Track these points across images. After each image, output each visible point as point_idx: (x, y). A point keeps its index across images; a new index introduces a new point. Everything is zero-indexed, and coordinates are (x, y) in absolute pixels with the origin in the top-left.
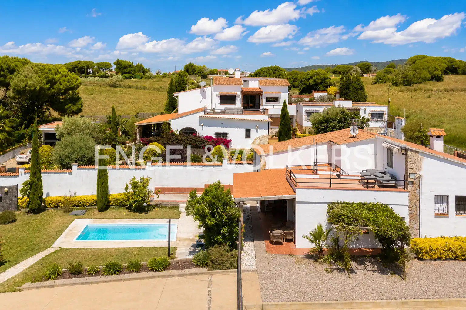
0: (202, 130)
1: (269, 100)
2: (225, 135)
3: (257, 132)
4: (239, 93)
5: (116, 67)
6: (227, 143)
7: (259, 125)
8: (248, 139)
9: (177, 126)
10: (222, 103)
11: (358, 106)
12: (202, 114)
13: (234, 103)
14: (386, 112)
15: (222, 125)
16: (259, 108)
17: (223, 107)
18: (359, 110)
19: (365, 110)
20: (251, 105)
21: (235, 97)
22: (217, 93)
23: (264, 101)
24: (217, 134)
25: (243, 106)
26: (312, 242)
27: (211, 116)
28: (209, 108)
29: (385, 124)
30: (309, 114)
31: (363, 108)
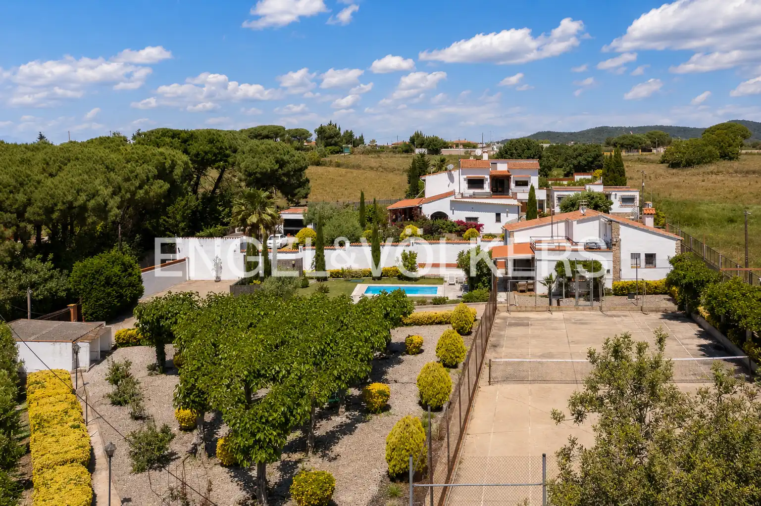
0: (453, 214)
1: (518, 184)
2: (476, 219)
3: (507, 216)
4: (488, 177)
5: (317, 136)
6: (479, 227)
7: (509, 209)
8: (498, 224)
9: (428, 210)
10: (469, 188)
11: (609, 190)
12: (452, 198)
13: (482, 187)
14: (638, 197)
15: (473, 210)
16: (508, 192)
17: (471, 191)
18: (610, 195)
19: (616, 195)
20: (500, 189)
21: (483, 180)
22: (465, 177)
23: (512, 185)
24: (467, 218)
25: (492, 190)
26: (545, 285)
27: (459, 200)
28: (457, 191)
29: (637, 210)
30: (559, 199)
31: (614, 193)
